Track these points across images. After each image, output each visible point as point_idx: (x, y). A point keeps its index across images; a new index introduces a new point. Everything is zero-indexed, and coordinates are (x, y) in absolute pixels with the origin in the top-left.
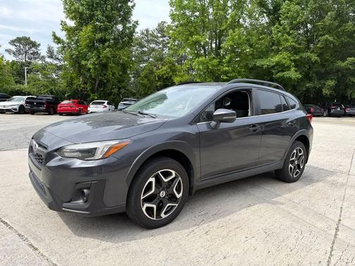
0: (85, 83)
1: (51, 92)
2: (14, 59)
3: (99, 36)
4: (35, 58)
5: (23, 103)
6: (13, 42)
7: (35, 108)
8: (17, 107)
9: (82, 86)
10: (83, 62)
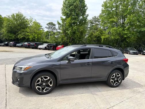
0: (67, 39)
1: (56, 42)
2: (48, 30)
3: (73, 21)
4: (54, 30)
5: (46, 46)
6: (47, 24)
7: (49, 48)
8: (44, 47)
9: (66, 40)
10: (67, 32)
